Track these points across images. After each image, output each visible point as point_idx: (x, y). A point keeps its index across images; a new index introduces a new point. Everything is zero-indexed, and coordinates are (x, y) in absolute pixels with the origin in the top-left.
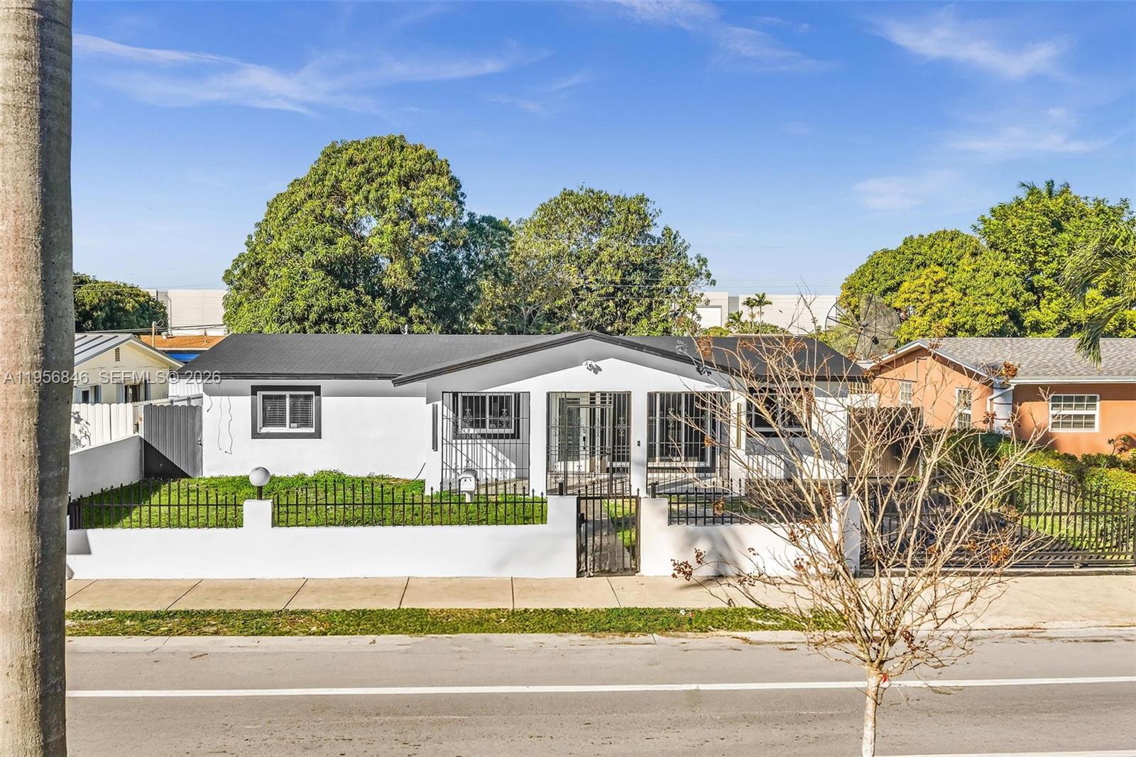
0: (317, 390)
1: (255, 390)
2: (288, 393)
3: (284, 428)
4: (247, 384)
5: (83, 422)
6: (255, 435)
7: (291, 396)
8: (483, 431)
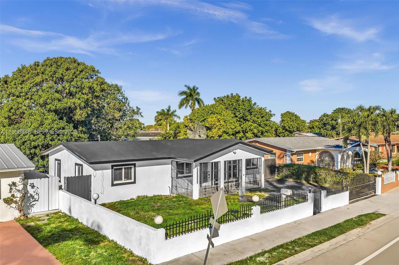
0: (134, 165)
1: (113, 166)
2: (123, 167)
3: (122, 181)
4: (110, 165)
5: (35, 188)
6: (113, 185)
7: (125, 168)
8: (184, 175)
